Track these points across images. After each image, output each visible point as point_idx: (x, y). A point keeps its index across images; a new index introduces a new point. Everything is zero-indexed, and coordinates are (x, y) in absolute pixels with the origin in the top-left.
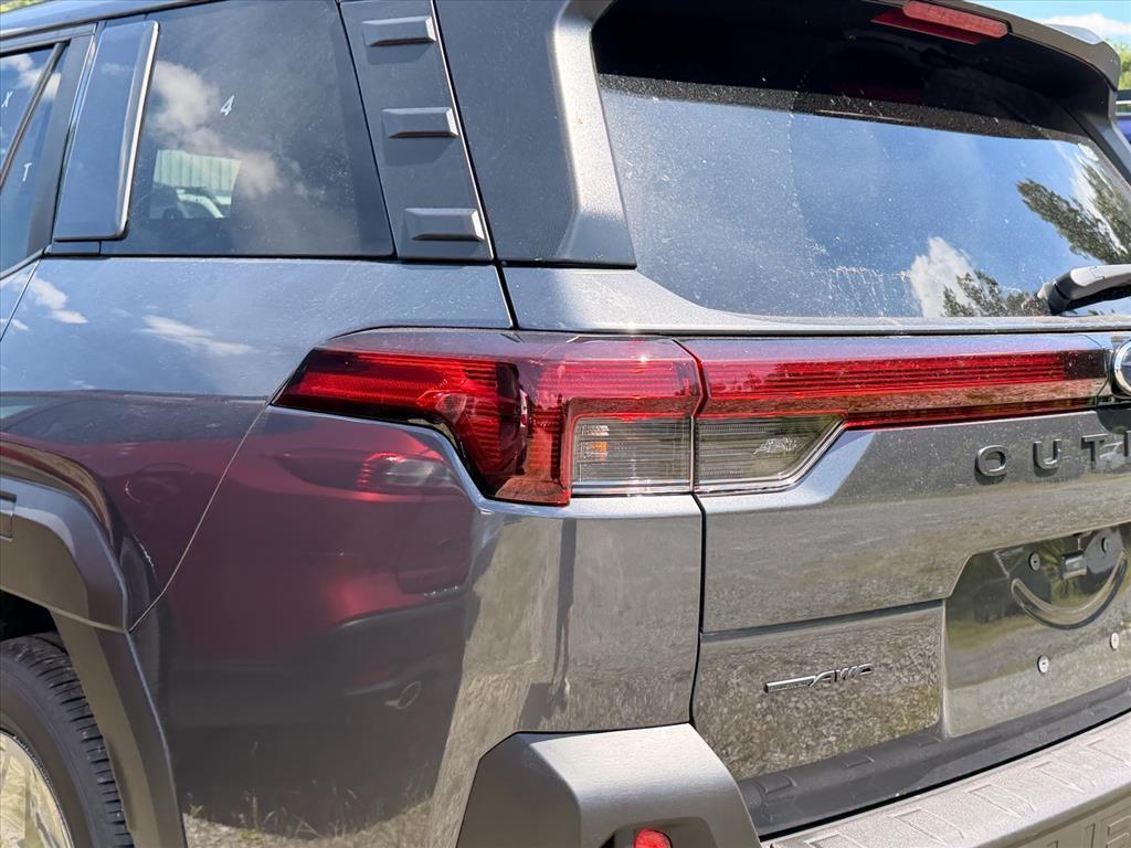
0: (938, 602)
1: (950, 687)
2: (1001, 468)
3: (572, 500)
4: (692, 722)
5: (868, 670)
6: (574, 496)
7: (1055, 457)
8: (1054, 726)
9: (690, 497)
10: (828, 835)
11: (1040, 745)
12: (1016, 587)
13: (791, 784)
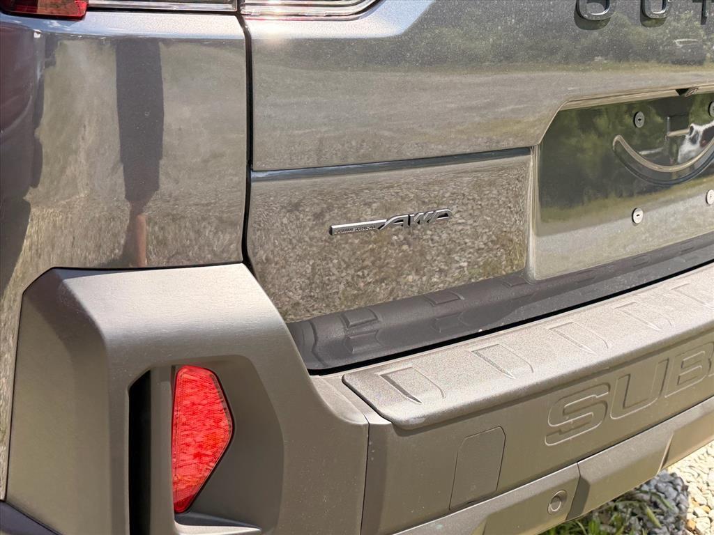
0: (526, 151)
1: (538, 234)
2: (603, 13)
3: (88, 14)
4: (247, 262)
5: (446, 215)
6: (92, 8)
7: (663, 7)
8: (644, 270)
9: (234, 18)
10: (401, 368)
11: (629, 288)
12: (617, 142)
13: (377, 319)
